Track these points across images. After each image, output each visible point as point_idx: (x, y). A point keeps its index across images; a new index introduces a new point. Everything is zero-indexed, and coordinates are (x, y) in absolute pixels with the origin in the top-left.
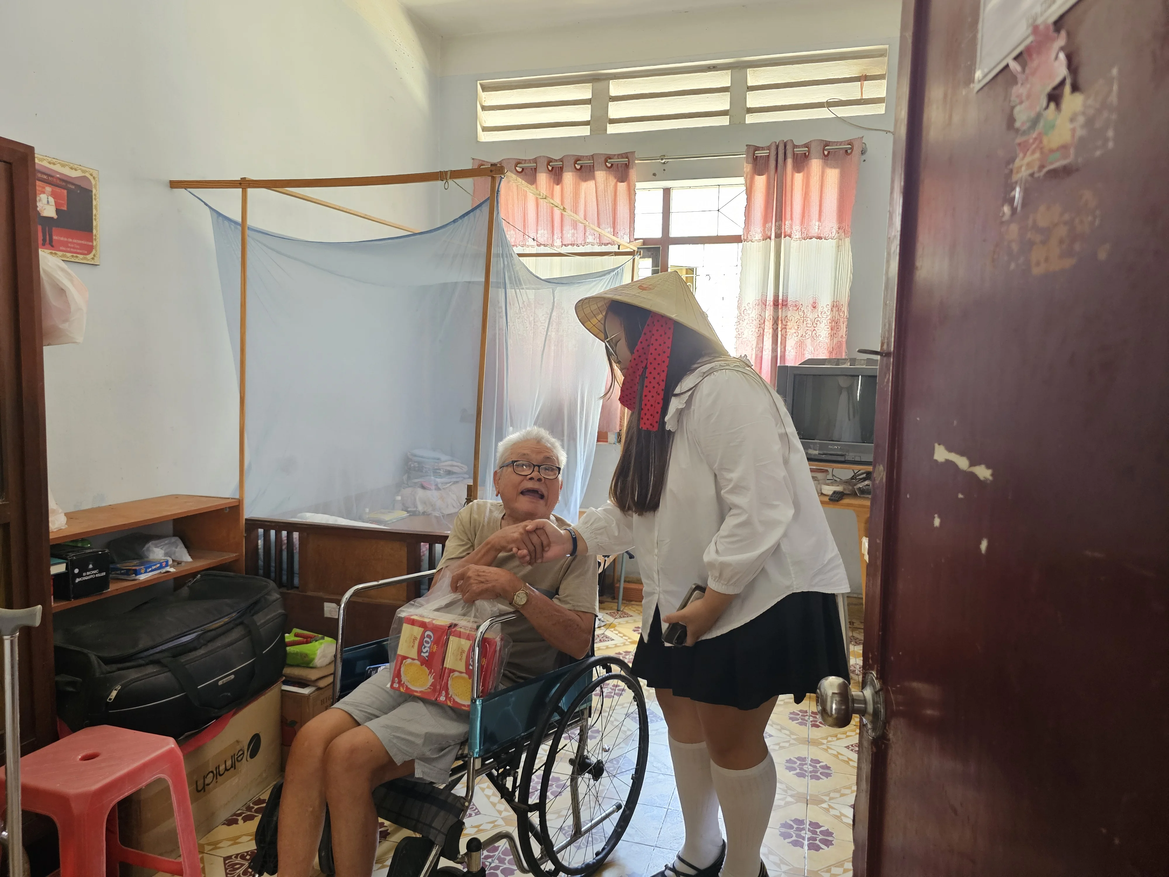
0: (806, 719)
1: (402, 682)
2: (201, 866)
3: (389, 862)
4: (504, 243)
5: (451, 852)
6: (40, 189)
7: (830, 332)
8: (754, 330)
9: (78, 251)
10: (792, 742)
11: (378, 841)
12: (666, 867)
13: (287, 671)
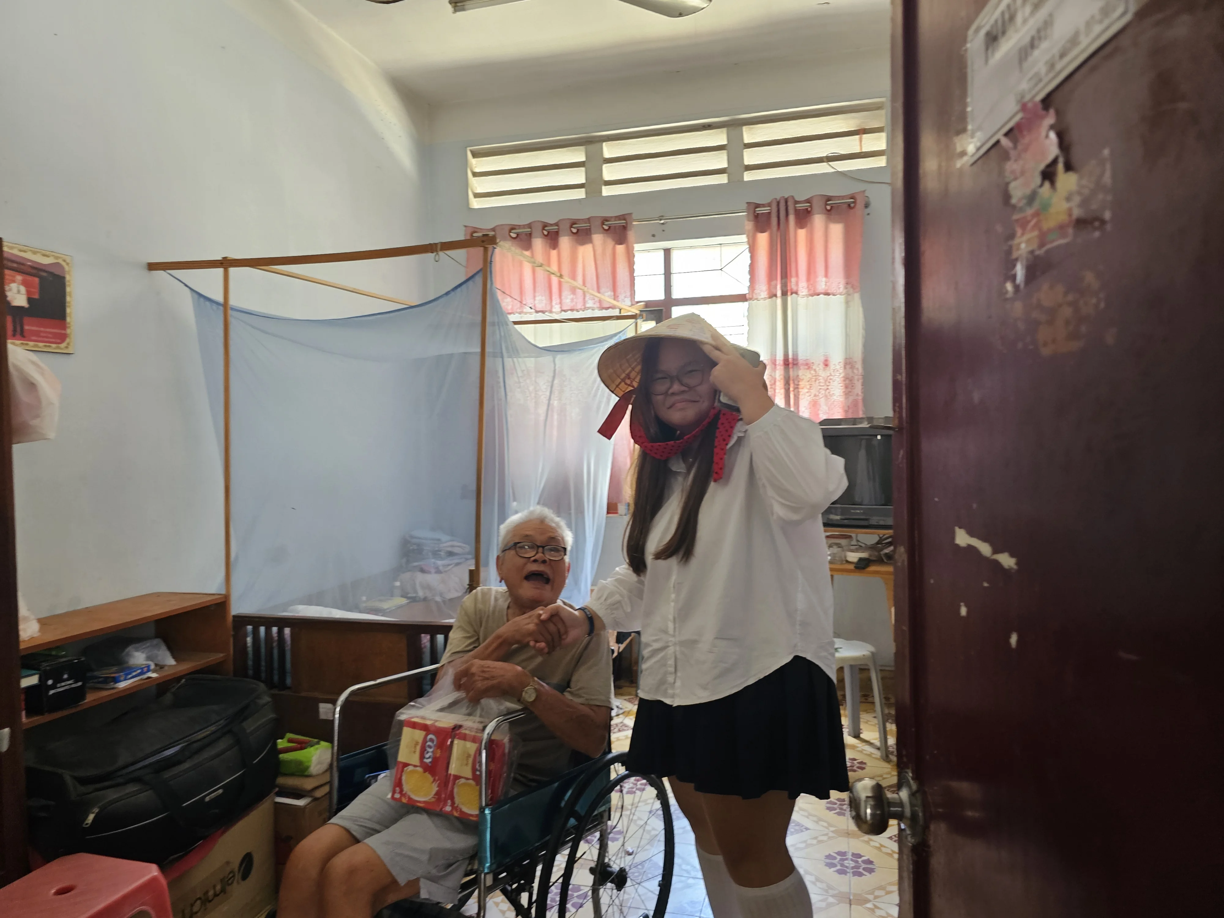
1: (404, 792)
4: (499, 312)
6: (10, 278)
7: (844, 390)
9: (51, 340)
10: (831, 834)
13: (281, 780)
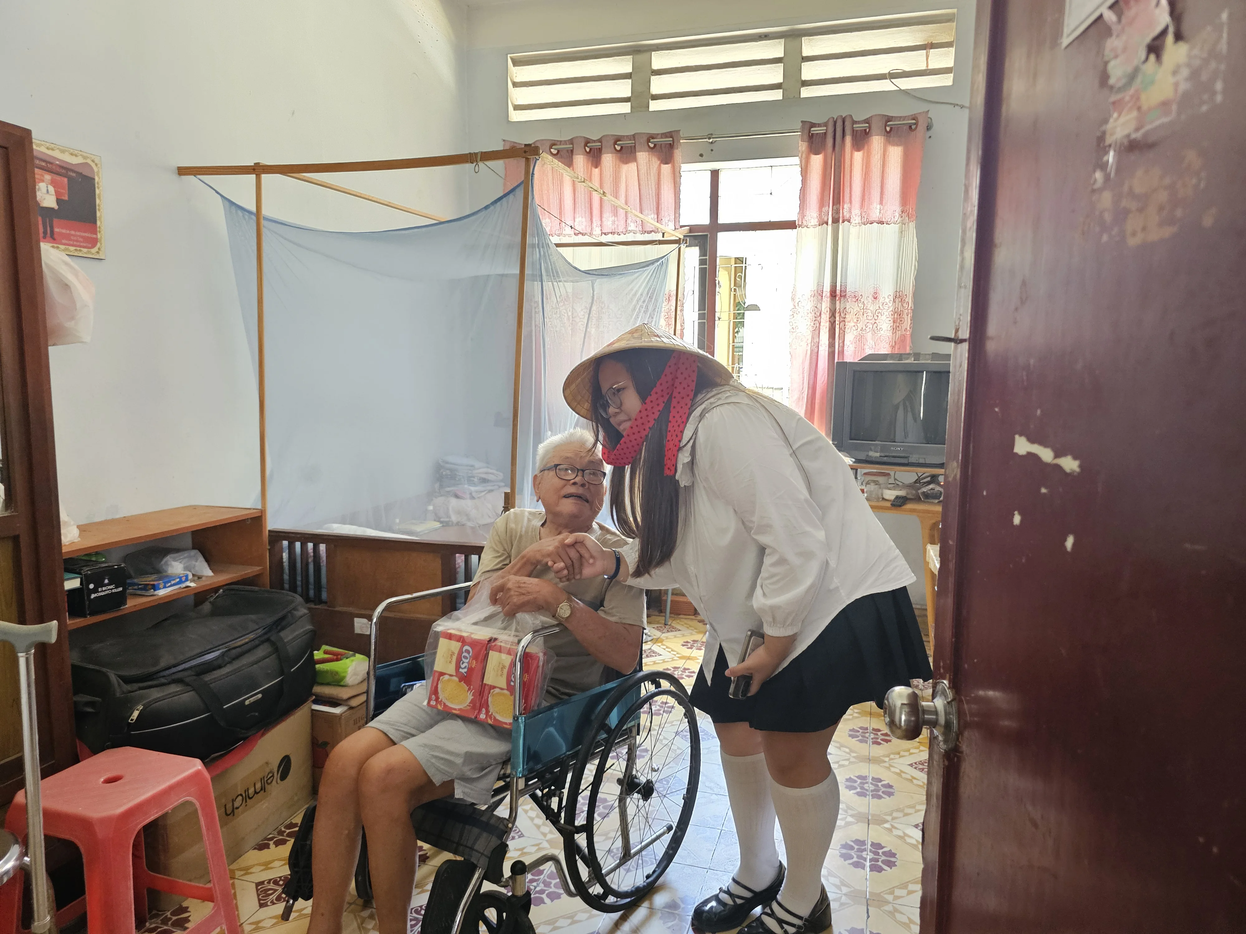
0: (867, 736)
1: (440, 700)
2: (233, 891)
3: (429, 887)
4: (540, 232)
5: (494, 875)
6: (39, 177)
7: (892, 325)
8: (809, 323)
9: (82, 244)
10: (852, 760)
11: (418, 864)
12: (721, 889)
13: (317, 689)
